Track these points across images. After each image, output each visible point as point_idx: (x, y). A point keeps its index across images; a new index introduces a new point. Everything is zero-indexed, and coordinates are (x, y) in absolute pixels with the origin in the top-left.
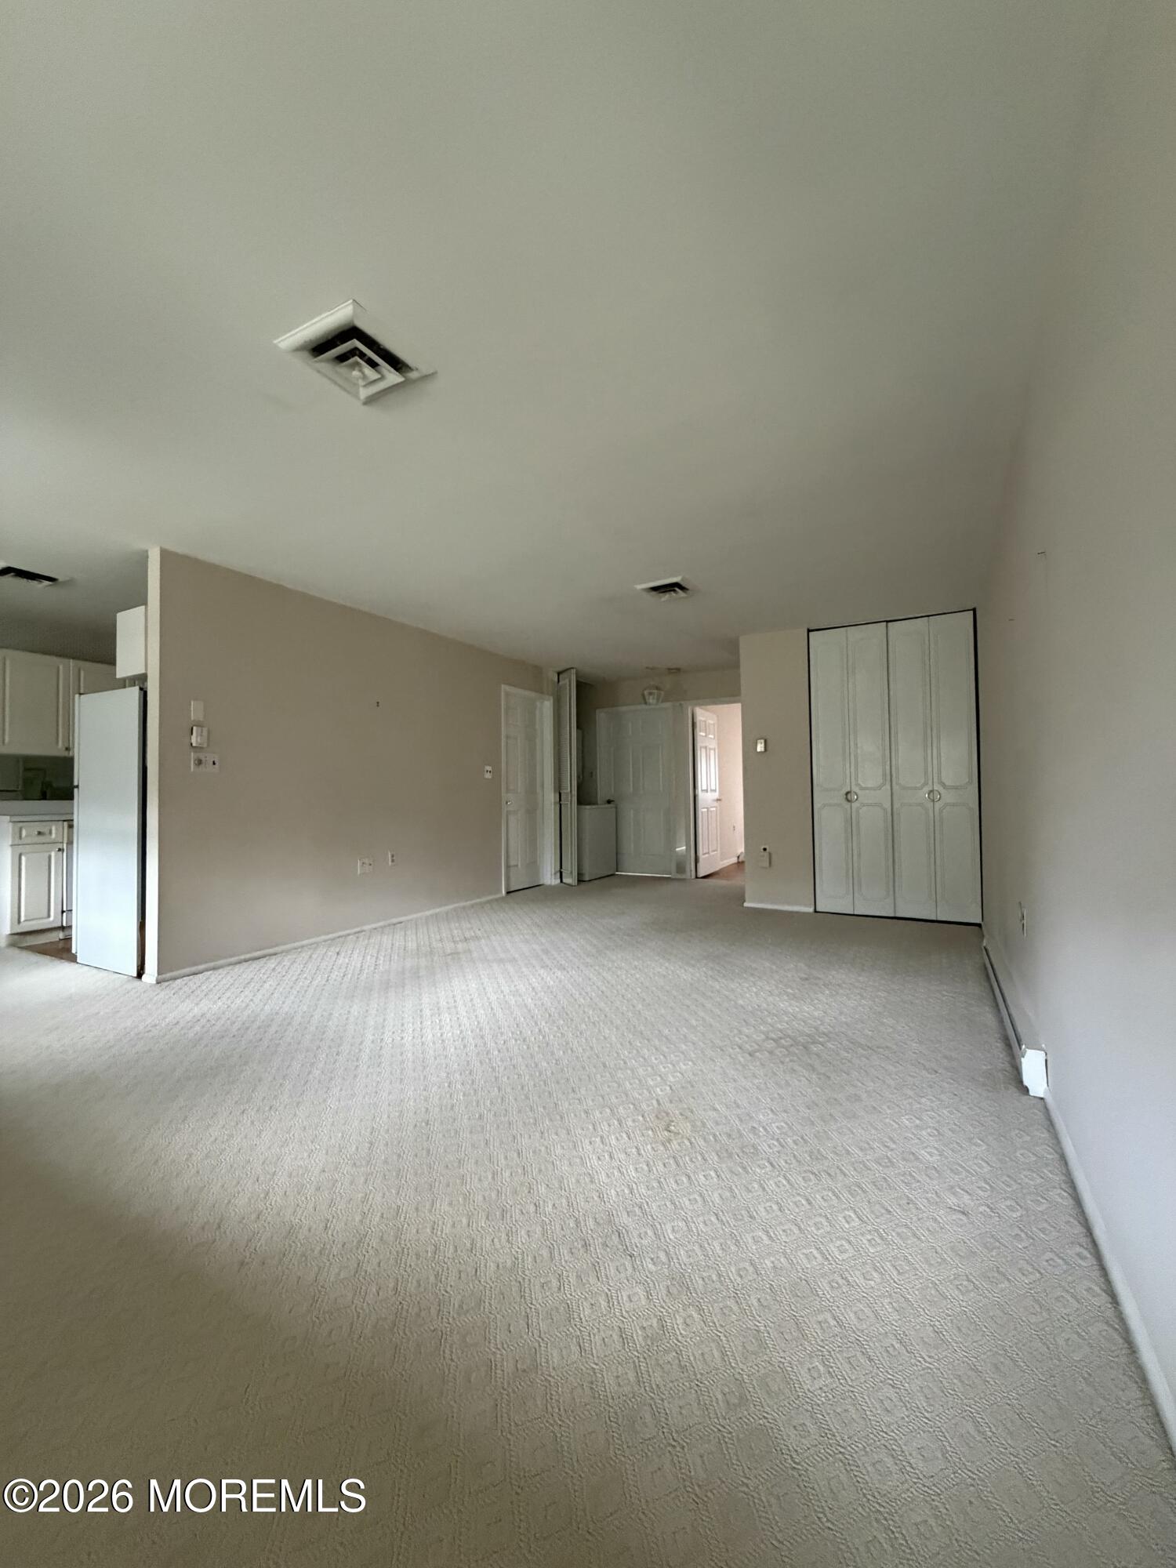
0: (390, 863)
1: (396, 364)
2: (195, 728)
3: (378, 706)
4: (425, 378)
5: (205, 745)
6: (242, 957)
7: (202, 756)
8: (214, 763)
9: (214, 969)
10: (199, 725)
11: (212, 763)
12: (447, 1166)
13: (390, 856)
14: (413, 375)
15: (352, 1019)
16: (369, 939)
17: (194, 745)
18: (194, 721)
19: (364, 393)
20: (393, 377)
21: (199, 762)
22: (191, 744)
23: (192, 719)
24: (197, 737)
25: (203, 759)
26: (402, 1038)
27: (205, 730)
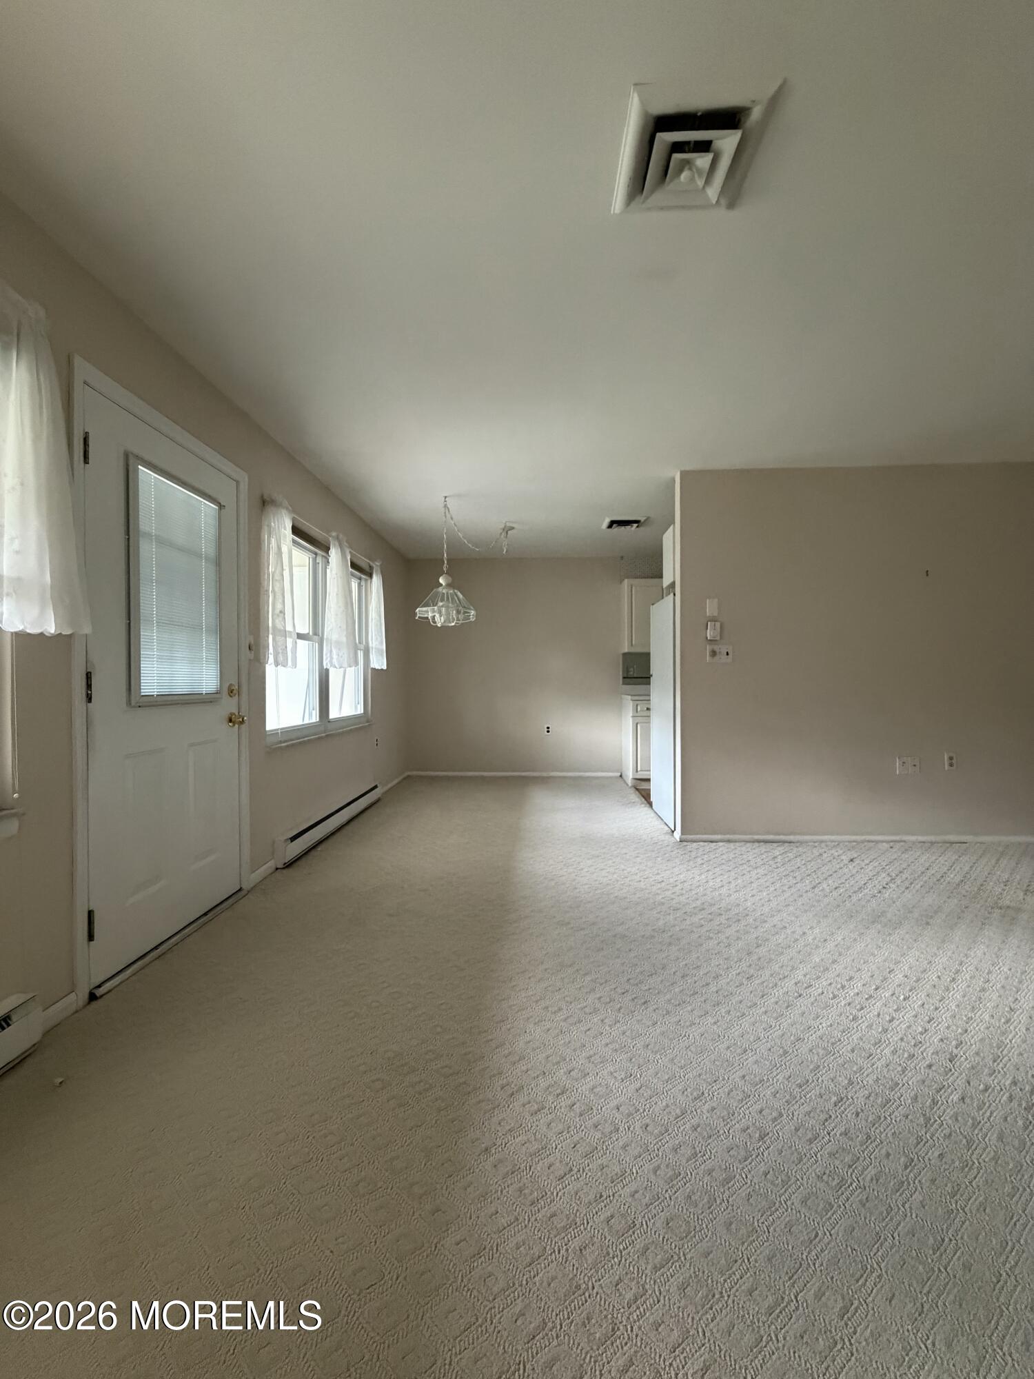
0: (947, 767)
1: (728, 119)
2: (709, 623)
3: (927, 575)
4: (774, 103)
5: (718, 638)
6: (756, 837)
7: (716, 648)
8: (727, 654)
9: (729, 841)
10: (714, 620)
11: (726, 654)
12: (731, 1224)
13: (946, 758)
14: (756, 114)
15: (801, 943)
16: (902, 853)
17: (709, 638)
18: (709, 616)
19: (713, 193)
20: (727, 142)
21: (714, 653)
22: (707, 638)
23: (708, 614)
24: (710, 631)
25: (718, 651)
26: (835, 997)
27: (718, 624)
